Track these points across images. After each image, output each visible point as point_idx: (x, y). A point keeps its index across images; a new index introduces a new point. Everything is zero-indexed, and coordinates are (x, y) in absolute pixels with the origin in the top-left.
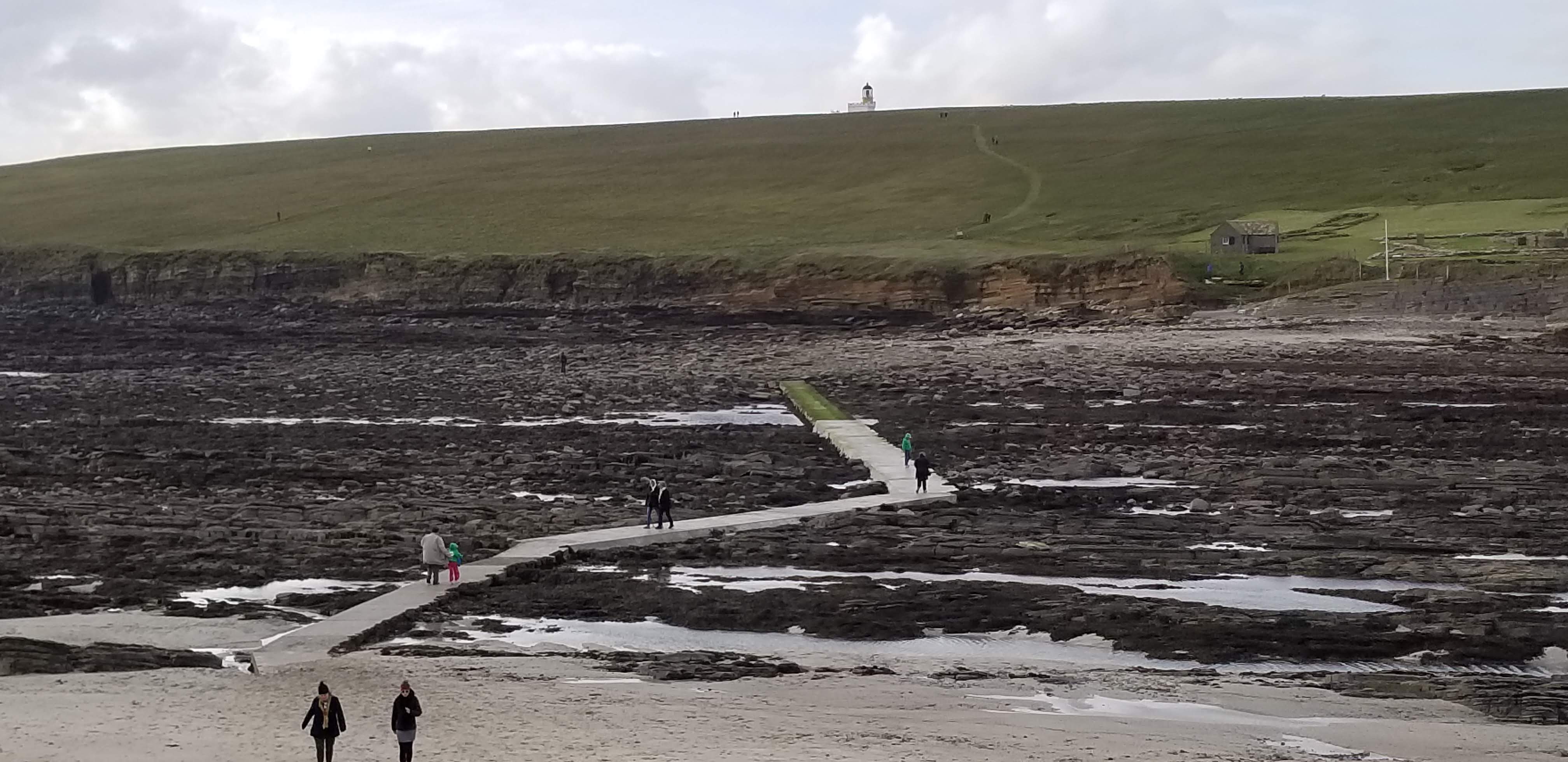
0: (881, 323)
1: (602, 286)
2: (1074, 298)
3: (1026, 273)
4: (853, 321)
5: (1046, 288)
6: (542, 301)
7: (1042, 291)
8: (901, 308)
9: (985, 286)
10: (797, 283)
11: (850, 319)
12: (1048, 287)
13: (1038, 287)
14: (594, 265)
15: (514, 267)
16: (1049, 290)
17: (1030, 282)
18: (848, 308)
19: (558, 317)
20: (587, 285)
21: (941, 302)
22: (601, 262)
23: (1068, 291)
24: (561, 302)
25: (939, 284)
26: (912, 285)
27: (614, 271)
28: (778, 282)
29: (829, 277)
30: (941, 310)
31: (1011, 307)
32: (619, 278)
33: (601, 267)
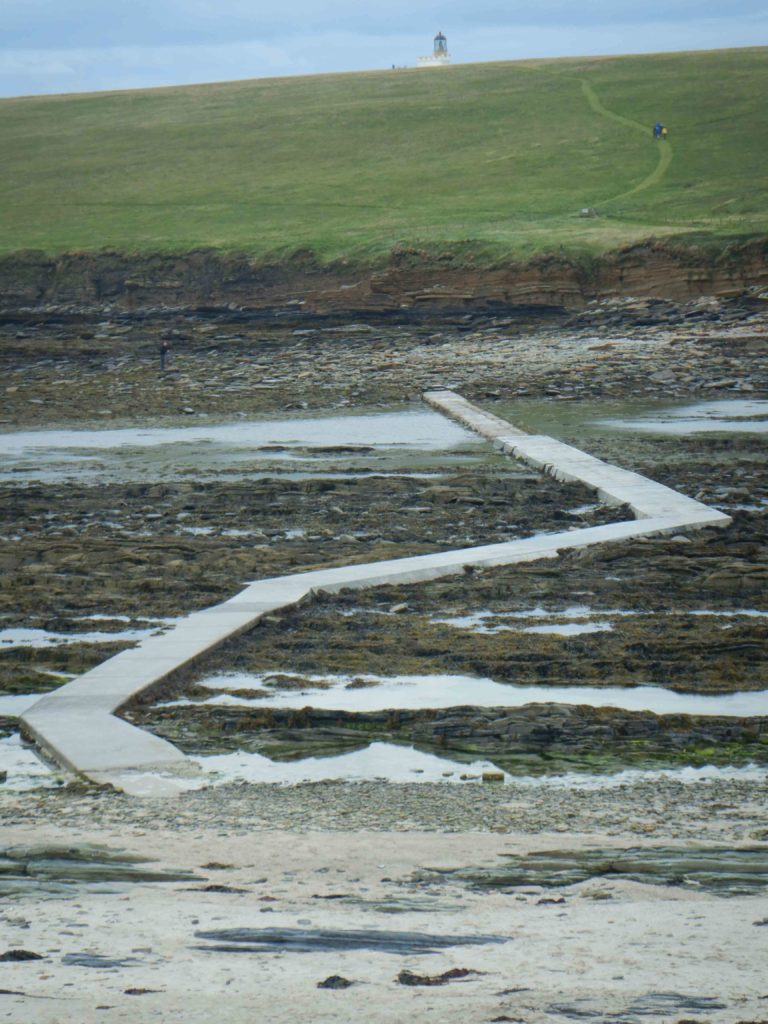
0: (505, 322)
1: (158, 285)
2: (734, 285)
3: (675, 257)
4: (471, 319)
5: (701, 274)
6: (87, 304)
7: (695, 278)
8: (525, 302)
9: (625, 273)
10: (397, 276)
11: (467, 317)
12: (702, 273)
13: (690, 274)
14: (149, 260)
15: (51, 265)
16: (704, 277)
17: (681, 267)
18: (462, 305)
19: (112, 322)
20: (141, 284)
21: (572, 294)
22: (157, 255)
23: (727, 276)
24: (111, 305)
25: (570, 273)
26: (538, 274)
27: (172, 267)
28: (374, 276)
29: (436, 268)
30: (574, 303)
31: (659, 299)
32: (180, 275)
33: (158, 263)
